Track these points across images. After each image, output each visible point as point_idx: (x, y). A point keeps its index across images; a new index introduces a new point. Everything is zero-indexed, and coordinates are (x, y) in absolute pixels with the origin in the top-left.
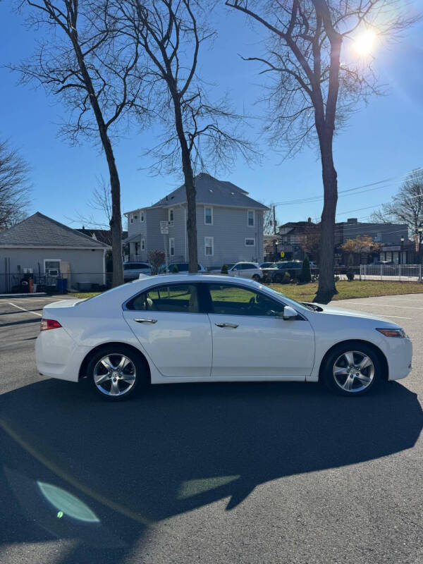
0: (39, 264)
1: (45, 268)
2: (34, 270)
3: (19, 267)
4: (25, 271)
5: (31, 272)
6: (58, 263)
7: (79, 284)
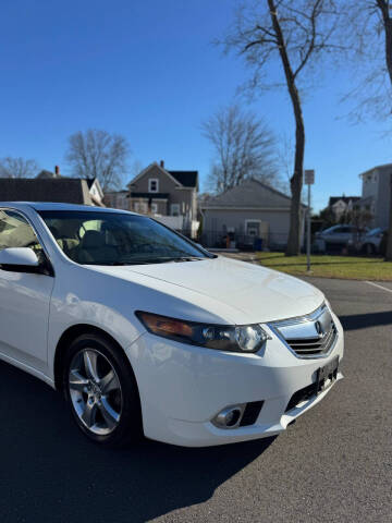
0: (241, 224)
1: (246, 228)
2: (235, 230)
4: (229, 230)
6: (258, 224)
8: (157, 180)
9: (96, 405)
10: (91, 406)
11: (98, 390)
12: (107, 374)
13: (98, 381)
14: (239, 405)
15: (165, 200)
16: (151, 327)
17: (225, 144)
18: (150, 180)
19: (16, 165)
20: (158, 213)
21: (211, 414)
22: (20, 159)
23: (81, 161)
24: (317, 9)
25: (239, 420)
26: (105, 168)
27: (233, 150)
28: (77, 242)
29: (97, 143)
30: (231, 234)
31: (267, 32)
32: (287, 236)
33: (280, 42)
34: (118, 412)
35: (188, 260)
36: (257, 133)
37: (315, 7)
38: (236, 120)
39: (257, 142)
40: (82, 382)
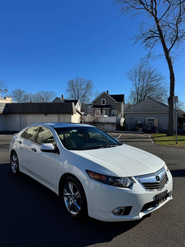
0: (145, 120)
1: (147, 122)
2: (142, 122)
3: (136, 121)
4: (138, 123)
5: (140, 123)
6: (153, 119)
7: (162, 129)
8: (105, 100)
9: (72, 203)
10: (71, 203)
11: (73, 197)
12: (76, 192)
13: (73, 194)
14: (123, 207)
15: (109, 108)
16: (91, 176)
17: (137, 81)
18: (102, 100)
19: (46, 94)
20: (106, 114)
21: (112, 210)
22: (47, 92)
23: (73, 92)
24: (179, 20)
25: (123, 213)
26: (83, 94)
27: (141, 84)
28: (69, 135)
29: (79, 83)
30: (139, 124)
31: (155, 33)
32: (167, 126)
33: (161, 36)
34: (80, 207)
35: (110, 147)
36: (153, 75)
37: (178, 20)
38: (143, 70)
39: (153, 79)
40: (68, 194)
